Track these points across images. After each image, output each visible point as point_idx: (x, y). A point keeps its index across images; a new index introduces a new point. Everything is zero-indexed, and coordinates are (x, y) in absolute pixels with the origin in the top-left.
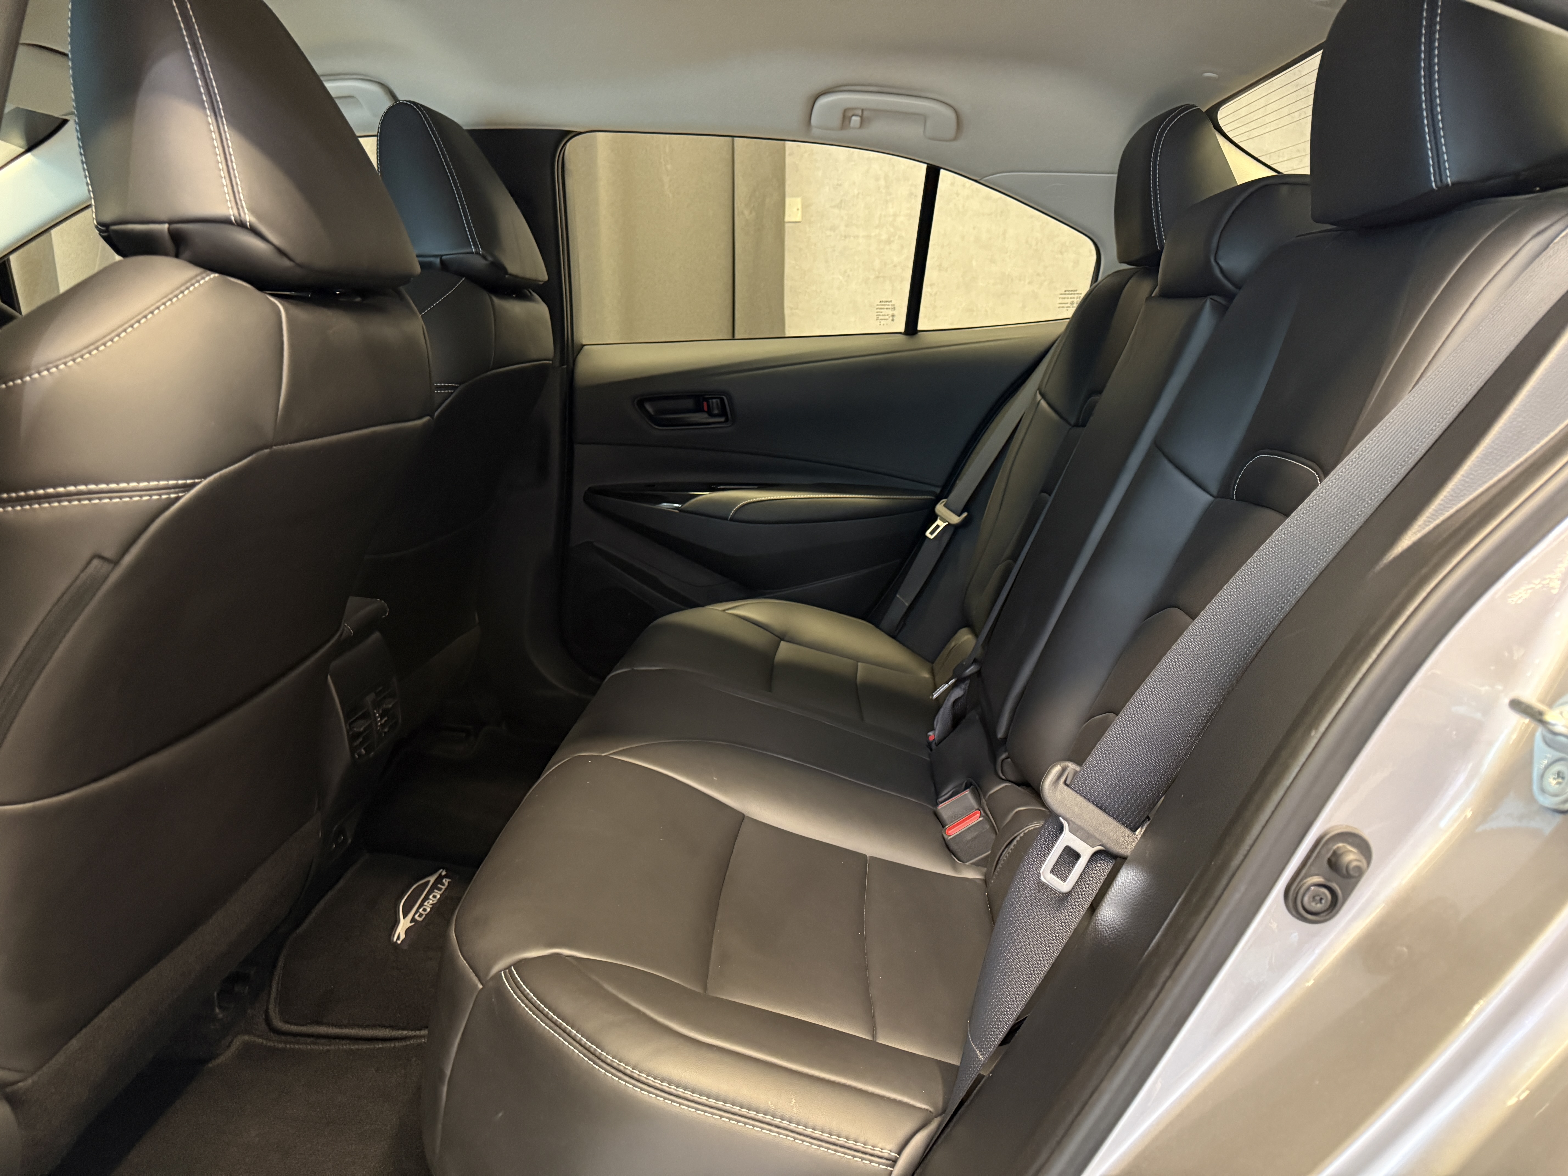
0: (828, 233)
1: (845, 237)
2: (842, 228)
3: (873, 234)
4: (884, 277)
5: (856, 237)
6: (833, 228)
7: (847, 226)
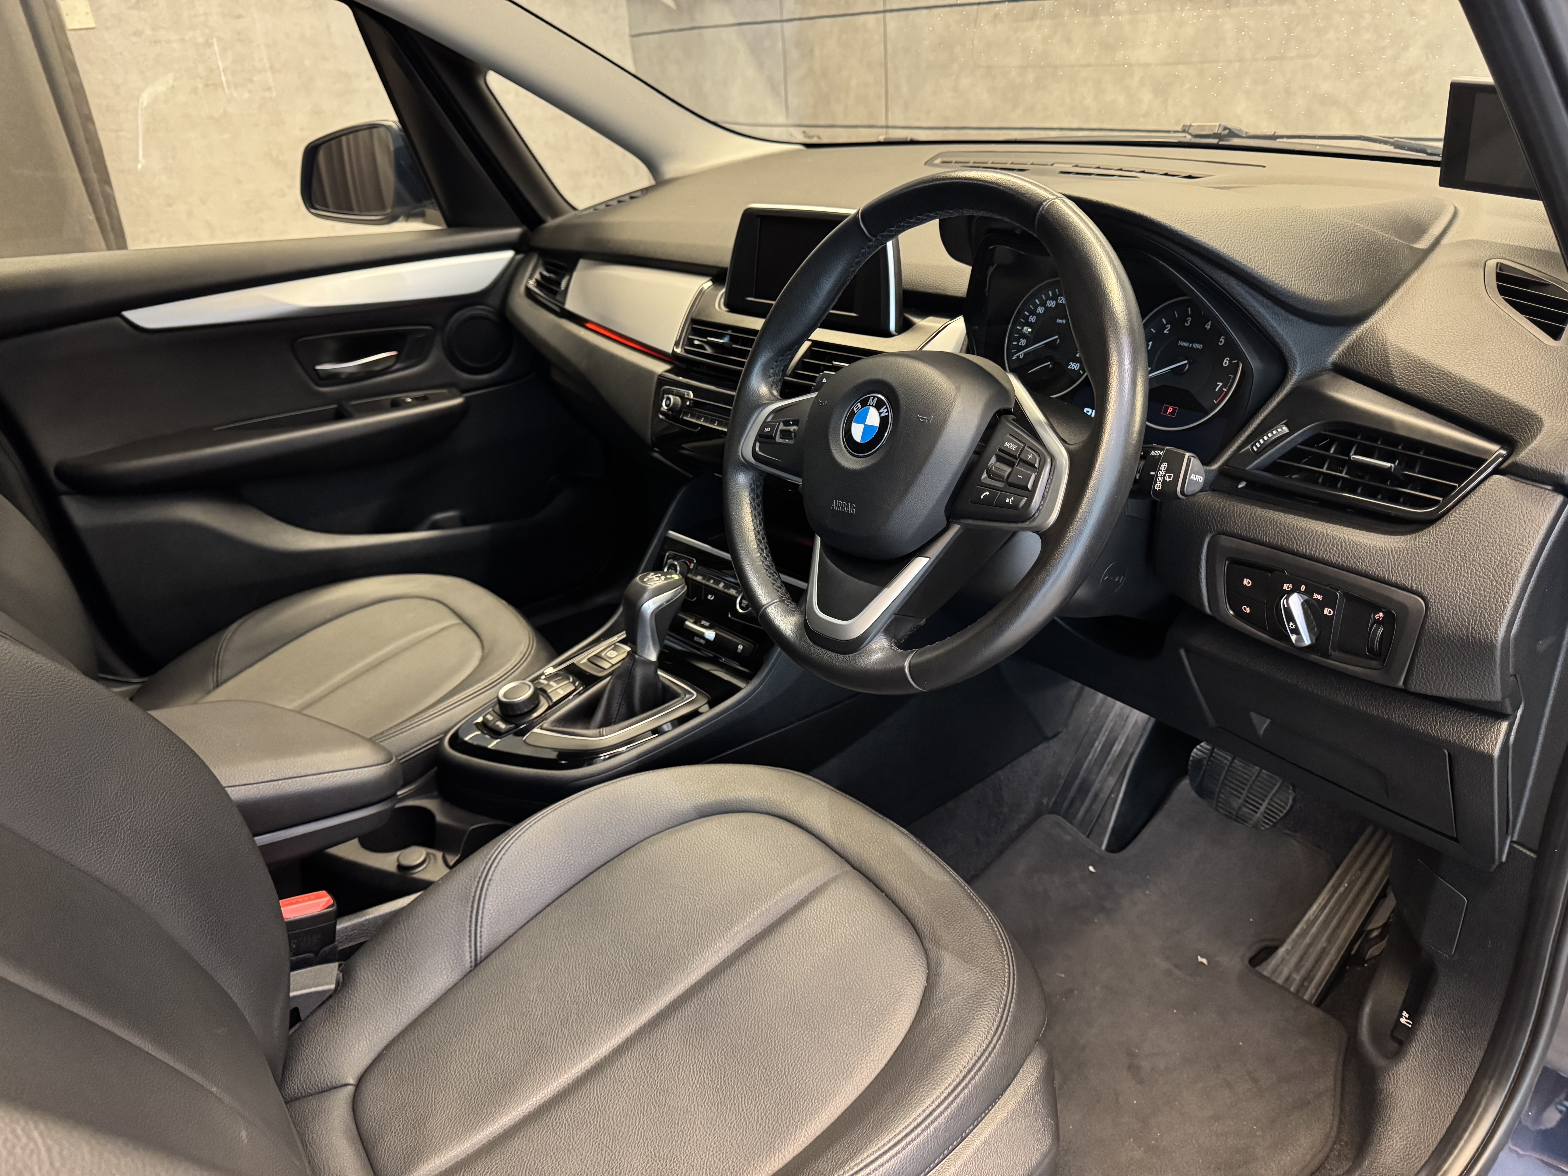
0: (134, 39)
1: (156, 42)
2: (148, 32)
3: (187, 37)
4: (214, 85)
5: (168, 42)
6: (138, 33)
7: (154, 29)
